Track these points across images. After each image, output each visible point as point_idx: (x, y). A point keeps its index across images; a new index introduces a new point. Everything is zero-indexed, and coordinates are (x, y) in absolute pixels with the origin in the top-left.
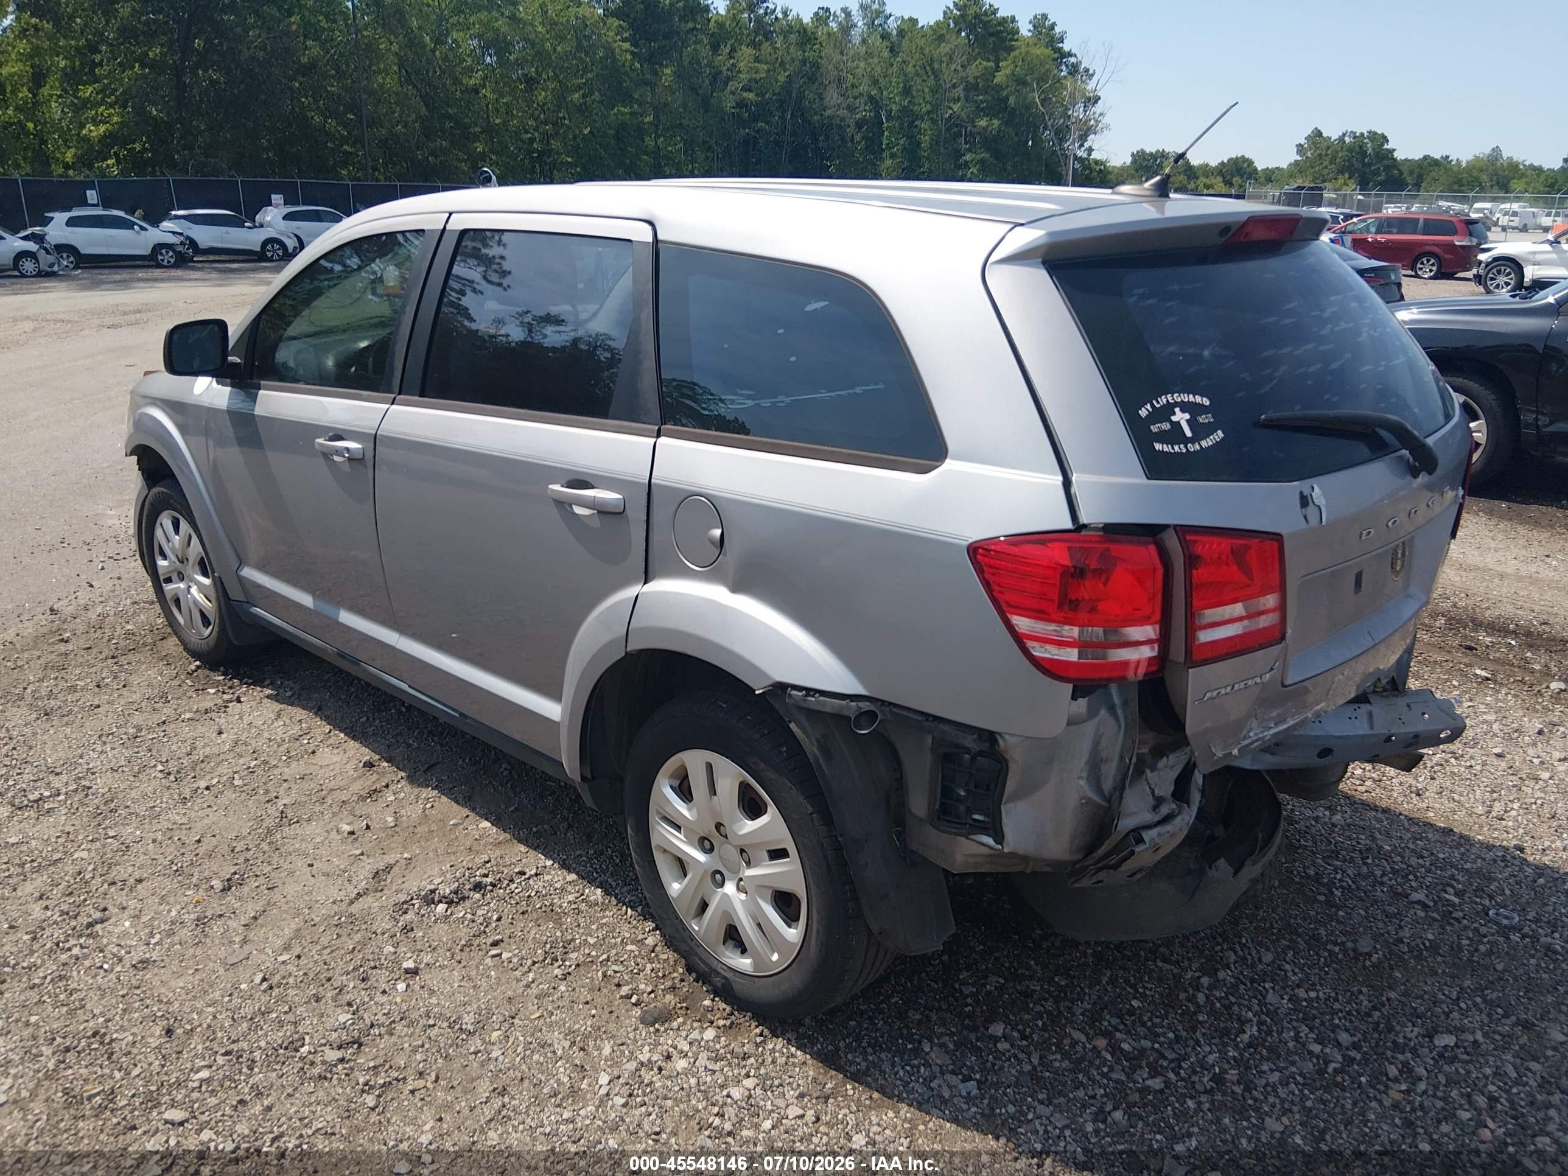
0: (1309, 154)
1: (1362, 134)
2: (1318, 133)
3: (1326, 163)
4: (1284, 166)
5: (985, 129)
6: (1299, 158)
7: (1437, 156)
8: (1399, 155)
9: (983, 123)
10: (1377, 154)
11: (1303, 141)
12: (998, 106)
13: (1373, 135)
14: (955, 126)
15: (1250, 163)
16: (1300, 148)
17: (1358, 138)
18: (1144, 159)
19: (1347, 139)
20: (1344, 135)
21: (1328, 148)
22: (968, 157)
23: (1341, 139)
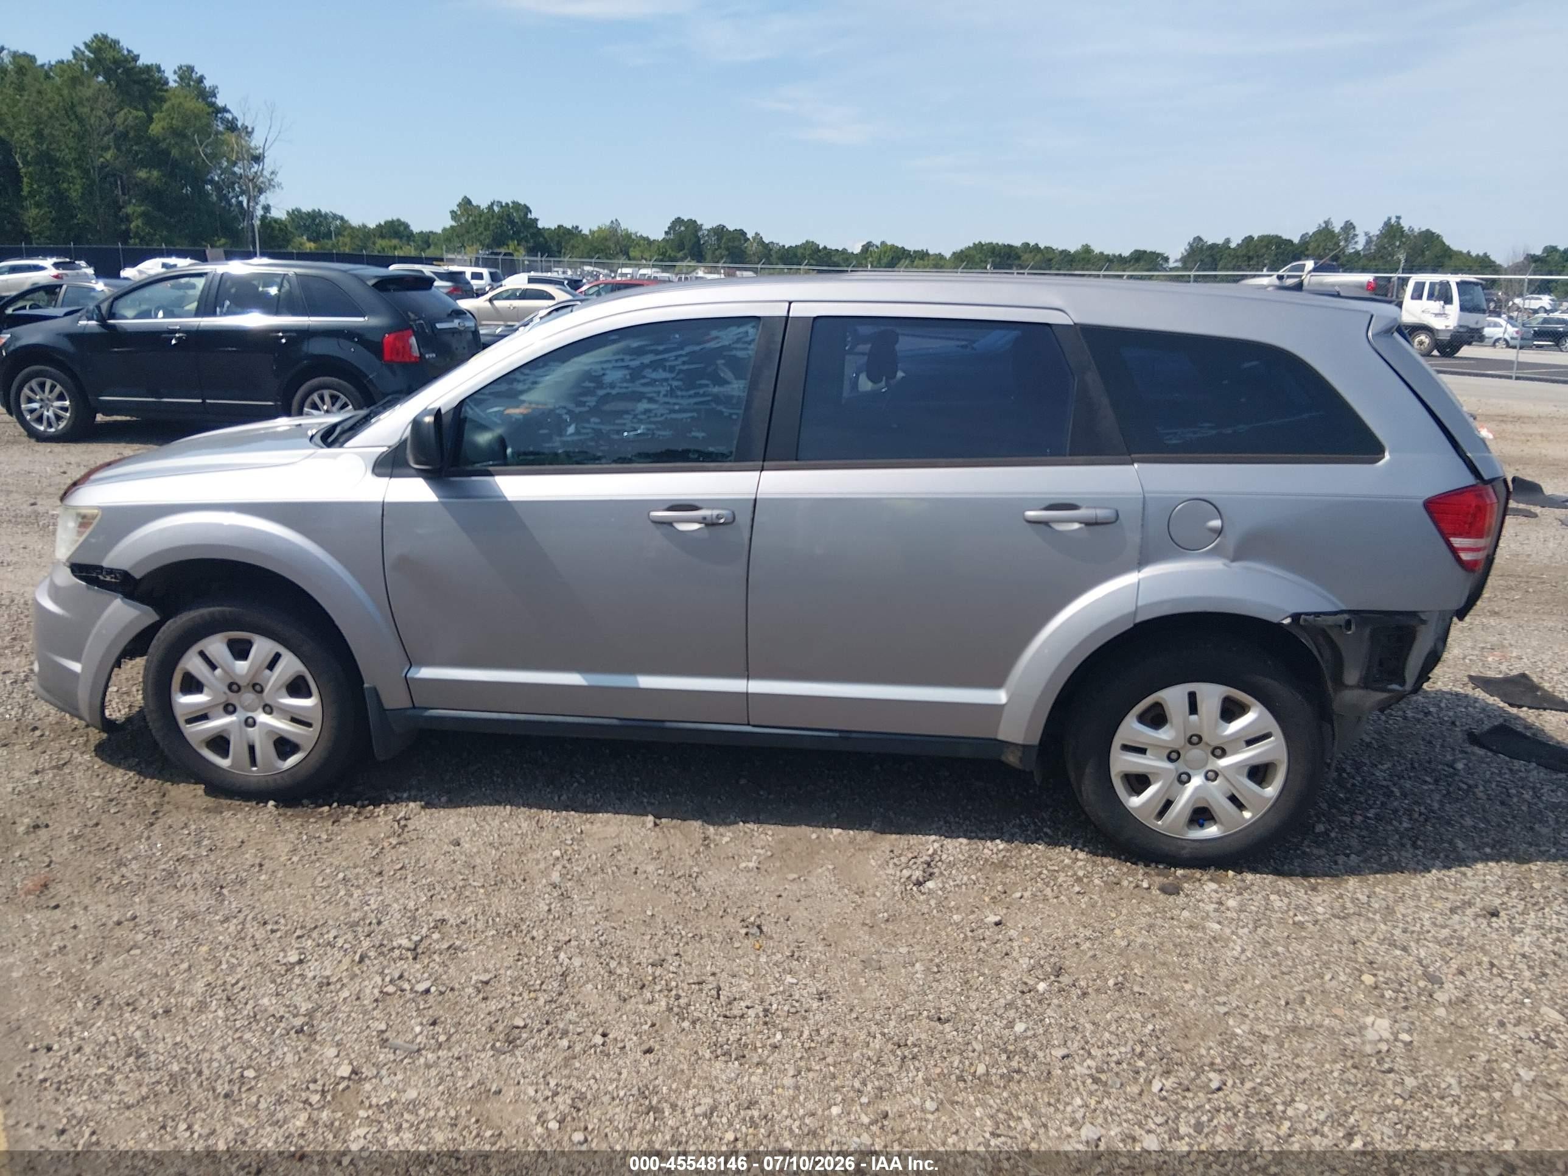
0: (463, 220)
1: (507, 204)
2: (466, 203)
3: (480, 230)
4: (439, 231)
5: (145, 181)
6: (454, 223)
7: (569, 227)
8: (540, 225)
9: (142, 174)
10: (523, 223)
11: (455, 208)
12: (158, 157)
13: (516, 205)
14: (108, 174)
15: (406, 226)
16: (454, 215)
17: (505, 207)
18: (302, 218)
19: (496, 209)
20: (492, 204)
21: (481, 216)
22: (129, 210)
23: (491, 207)
